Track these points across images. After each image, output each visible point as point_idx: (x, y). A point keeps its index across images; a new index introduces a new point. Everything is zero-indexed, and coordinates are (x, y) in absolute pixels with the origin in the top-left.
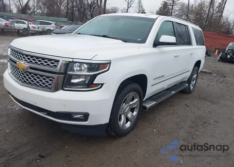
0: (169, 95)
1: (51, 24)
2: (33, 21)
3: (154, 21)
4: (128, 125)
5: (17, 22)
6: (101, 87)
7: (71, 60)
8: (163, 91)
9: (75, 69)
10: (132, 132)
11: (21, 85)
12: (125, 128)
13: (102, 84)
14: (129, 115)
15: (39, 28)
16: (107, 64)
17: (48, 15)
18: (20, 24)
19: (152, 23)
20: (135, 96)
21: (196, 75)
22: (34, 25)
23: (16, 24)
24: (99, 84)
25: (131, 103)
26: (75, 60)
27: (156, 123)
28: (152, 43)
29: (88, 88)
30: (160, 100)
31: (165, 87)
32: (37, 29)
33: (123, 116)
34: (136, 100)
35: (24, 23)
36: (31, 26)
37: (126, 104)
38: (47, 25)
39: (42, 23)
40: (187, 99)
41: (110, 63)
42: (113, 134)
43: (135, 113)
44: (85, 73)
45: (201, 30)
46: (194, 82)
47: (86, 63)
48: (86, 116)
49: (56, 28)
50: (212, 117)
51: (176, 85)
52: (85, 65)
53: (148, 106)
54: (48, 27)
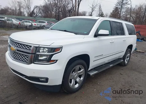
0: (108, 67)
1: (45, 22)
2: (35, 21)
3: (96, 20)
4: (77, 86)
5: (26, 22)
6: (56, 62)
7: (38, 46)
8: (104, 64)
9: (41, 51)
10: (80, 91)
11: (13, 60)
12: (74, 88)
13: (57, 60)
14: (78, 80)
15: (38, 25)
16: (60, 48)
17: (45, 17)
18: (27, 23)
19: (94, 22)
20: (82, 67)
21: (129, 54)
22: (35, 24)
23: (25, 23)
24: (55, 60)
25: (79, 72)
26: (40, 46)
27: (97, 85)
28: (94, 35)
29: (48, 62)
30: (101, 71)
31: (106, 62)
32: (37, 26)
33: (73, 80)
34: (82, 70)
35: (30, 22)
36: (33, 24)
37: (75, 72)
38: (43, 23)
39: (40, 22)
40: (122, 69)
41: (62, 48)
42: (66, 91)
43: (82, 78)
44: (46, 54)
45: (133, 25)
46: (128, 59)
47: (47, 48)
48: (47, 80)
49: (48, 24)
50: (137, 83)
51: (115, 60)
52: (46, 49)
53: (91, 74)
54: (43, 24)
